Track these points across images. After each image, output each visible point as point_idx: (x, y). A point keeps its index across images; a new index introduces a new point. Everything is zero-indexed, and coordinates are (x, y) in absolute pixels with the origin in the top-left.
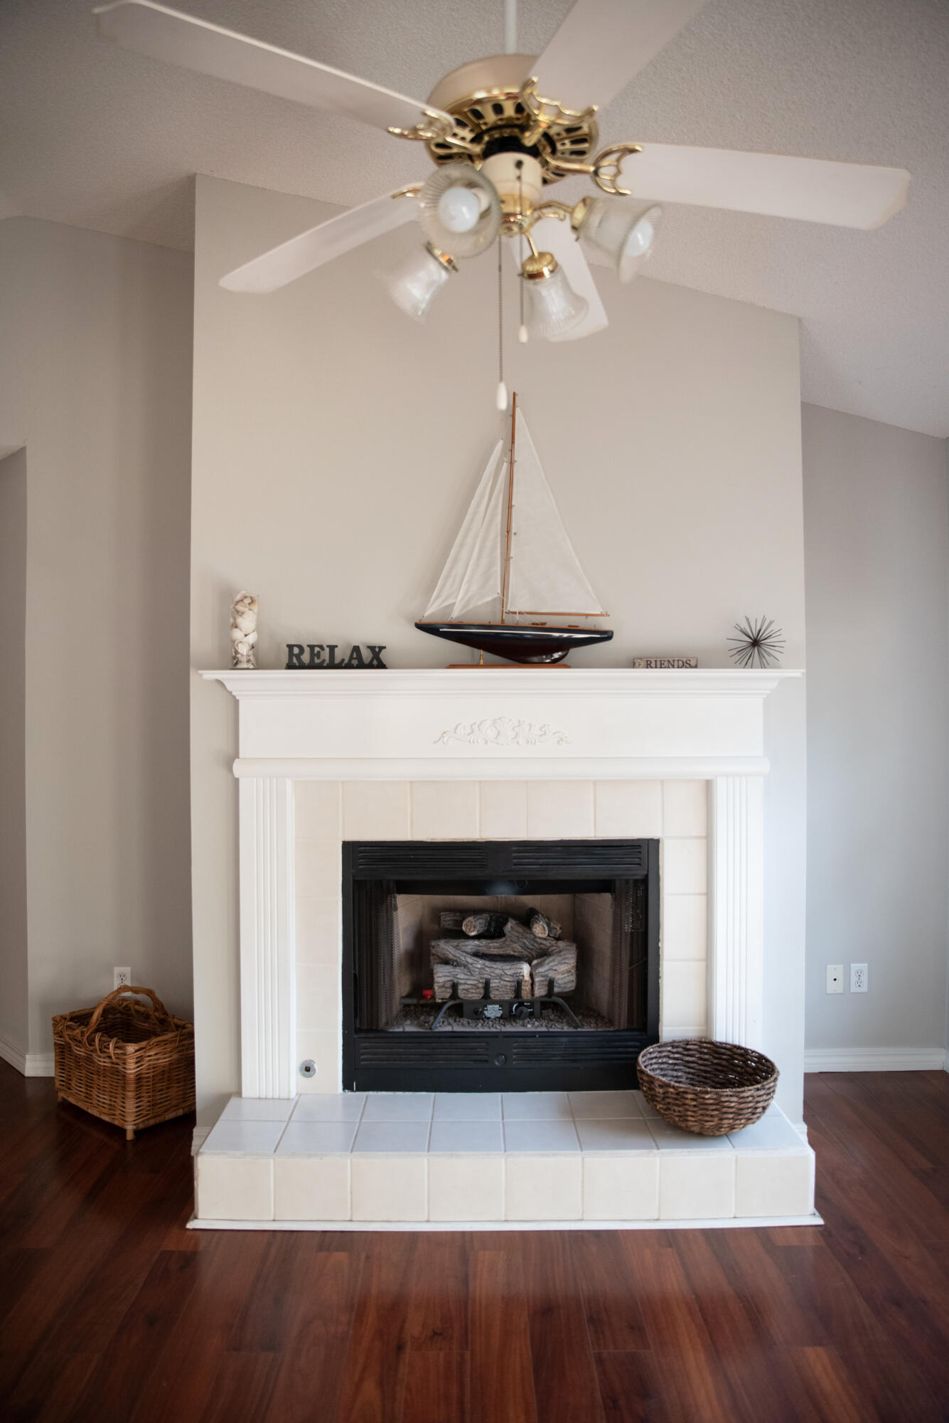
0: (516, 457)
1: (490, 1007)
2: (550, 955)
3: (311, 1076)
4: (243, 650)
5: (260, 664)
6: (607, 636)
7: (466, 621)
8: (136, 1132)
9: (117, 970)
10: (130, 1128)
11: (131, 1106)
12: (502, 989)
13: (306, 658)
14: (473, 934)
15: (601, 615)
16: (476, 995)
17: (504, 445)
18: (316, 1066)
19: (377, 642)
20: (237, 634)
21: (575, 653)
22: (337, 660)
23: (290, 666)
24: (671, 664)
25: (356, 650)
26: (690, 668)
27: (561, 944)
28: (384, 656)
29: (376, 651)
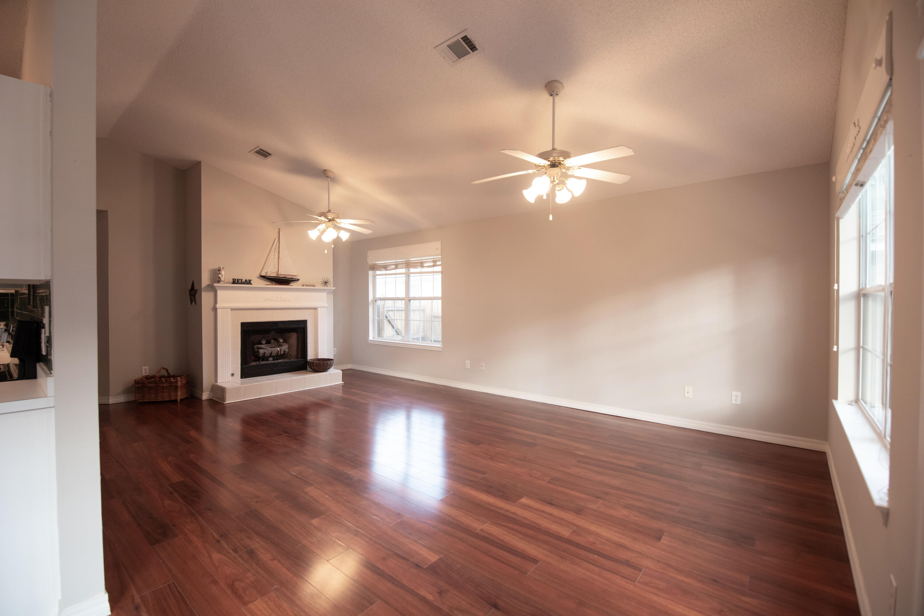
0: (280, 242)
1: (271, 358)
2: (283, 346)
3: (233, 376)
4: (222, 279)
6: (299, 280)
7: (270, 276)
8: (180, 400)
11: (179, 393)
12: (274, 353)
13: (236, 282)
14: (264, 343)
15: (297, 275)
16: (268, 355)
17: (278, 239)
18: (234, 373)
19: (250, 279)
20: (221, 276)
21: (292, 283)
22: (242, 282)
23: (233, 284)
24: (310, 286)
25: (246, 280)
26: (314, 286)
27: (285, 343)
28: (252, 282)
29: (250, 281)
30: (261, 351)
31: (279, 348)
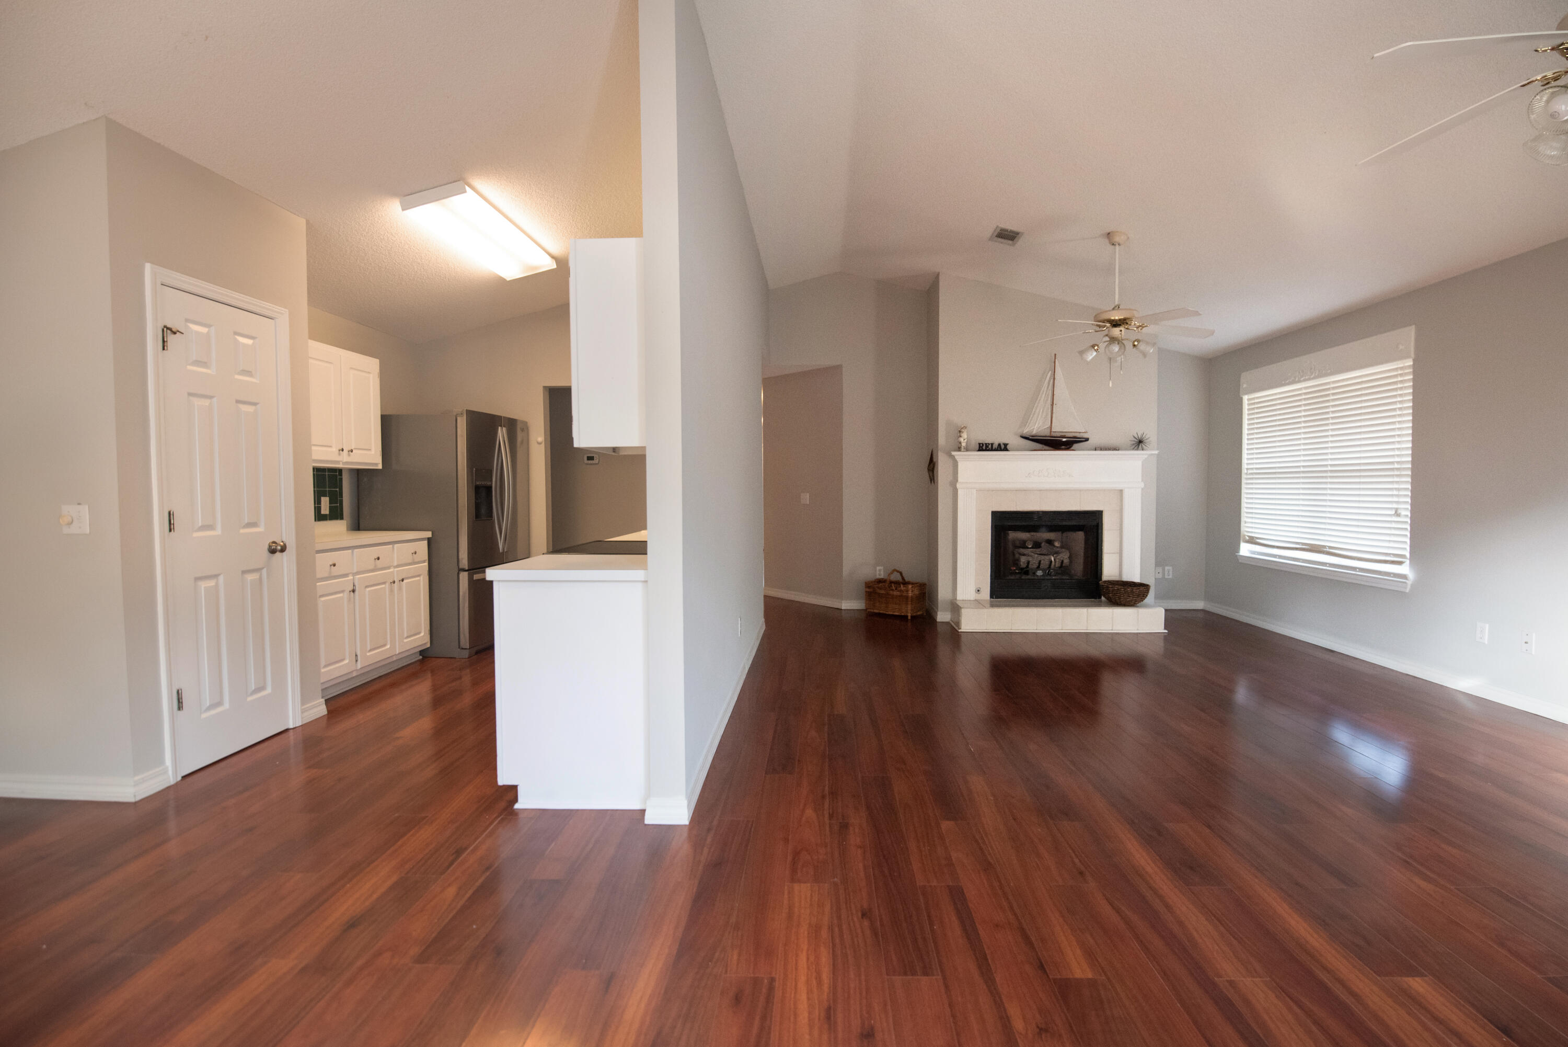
0: (1056, 377)
1: (1038, 571)
2: (1060, 553)
3: (978, 593)
4: (964, 444)
5: (967, 450)
6: (1087, 440)
7: (1038, 434)
8: (911, 617)
9: (878, 568)
10: (909, 615)
11: (909, 607)
12: (1045, 564)
13: (984, 448)
14: (1030, 546)
15: (1085, 432)
16: (1035, 566)
17: (1051, 374)
18: (981, 589)
19: (1006, 442)
20: (962, 439)
21: (1075, 446)
22: (994, 448)
23: (979, 450)
24: (1109, 449)
25: (999, 445)
26: (1117, 450)
27: (1063, 550)
28: (1008, 447)
29: (1006, 445)
30: (1023, 560)
31: (1053, 556)
